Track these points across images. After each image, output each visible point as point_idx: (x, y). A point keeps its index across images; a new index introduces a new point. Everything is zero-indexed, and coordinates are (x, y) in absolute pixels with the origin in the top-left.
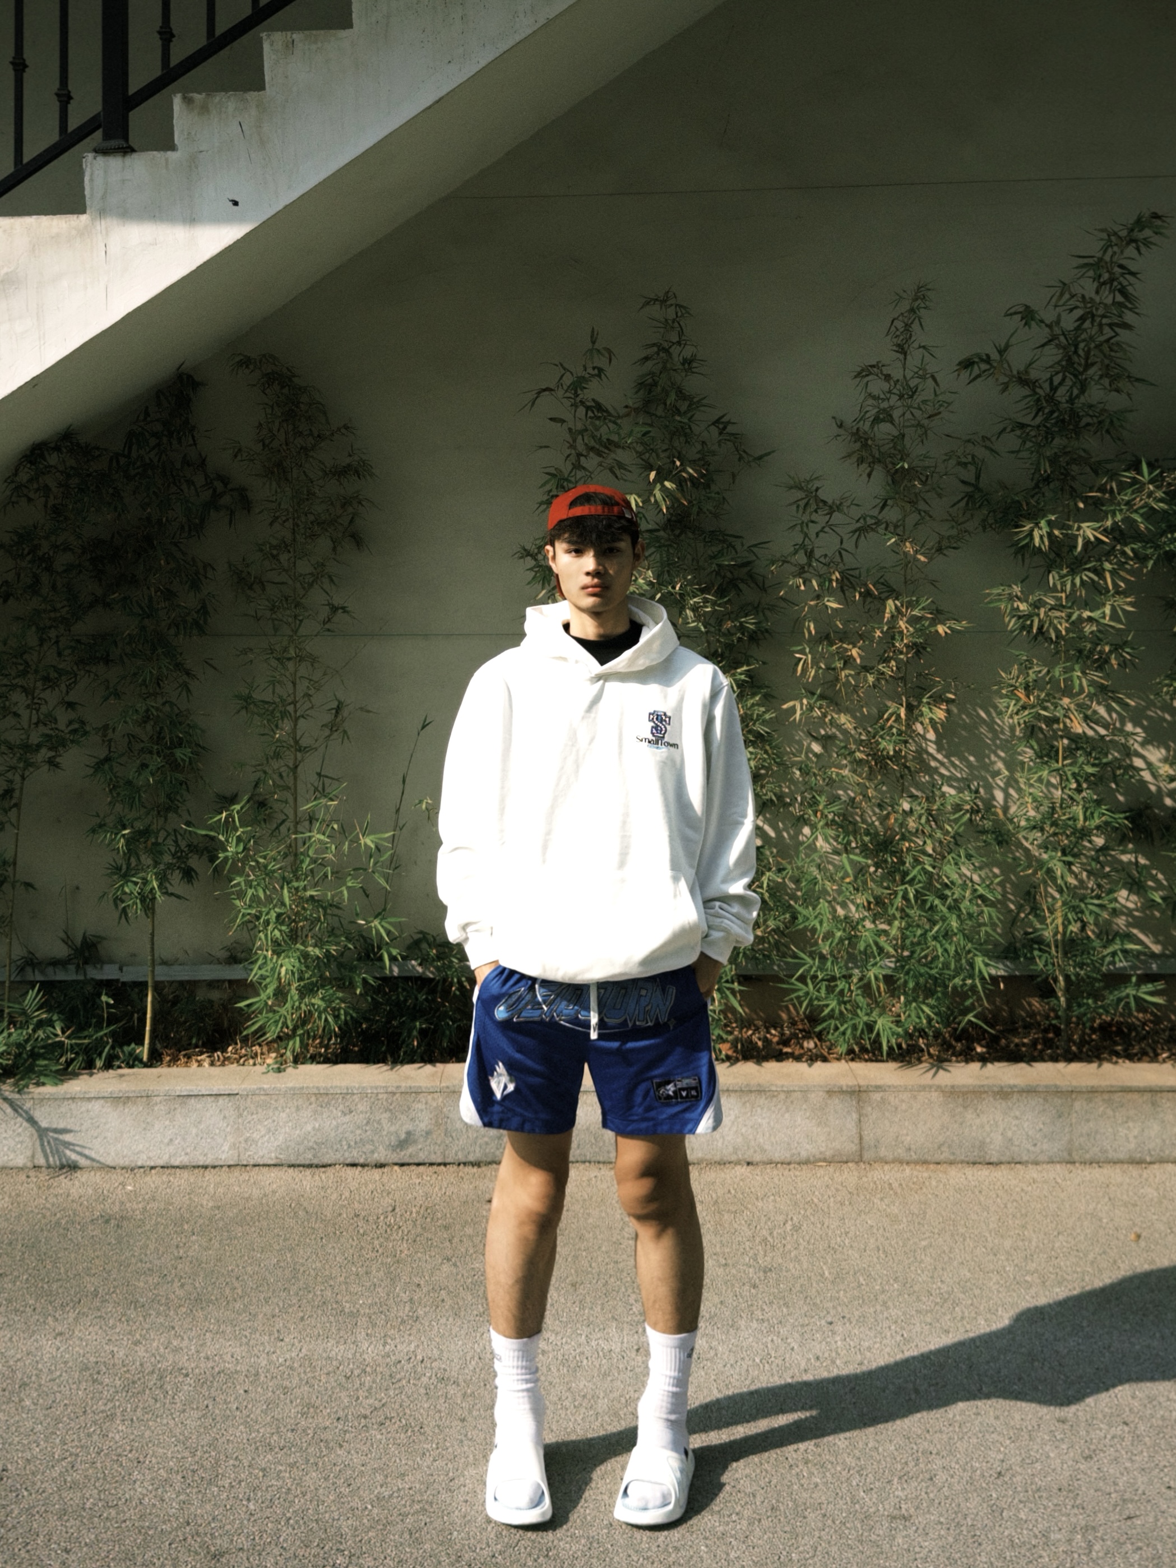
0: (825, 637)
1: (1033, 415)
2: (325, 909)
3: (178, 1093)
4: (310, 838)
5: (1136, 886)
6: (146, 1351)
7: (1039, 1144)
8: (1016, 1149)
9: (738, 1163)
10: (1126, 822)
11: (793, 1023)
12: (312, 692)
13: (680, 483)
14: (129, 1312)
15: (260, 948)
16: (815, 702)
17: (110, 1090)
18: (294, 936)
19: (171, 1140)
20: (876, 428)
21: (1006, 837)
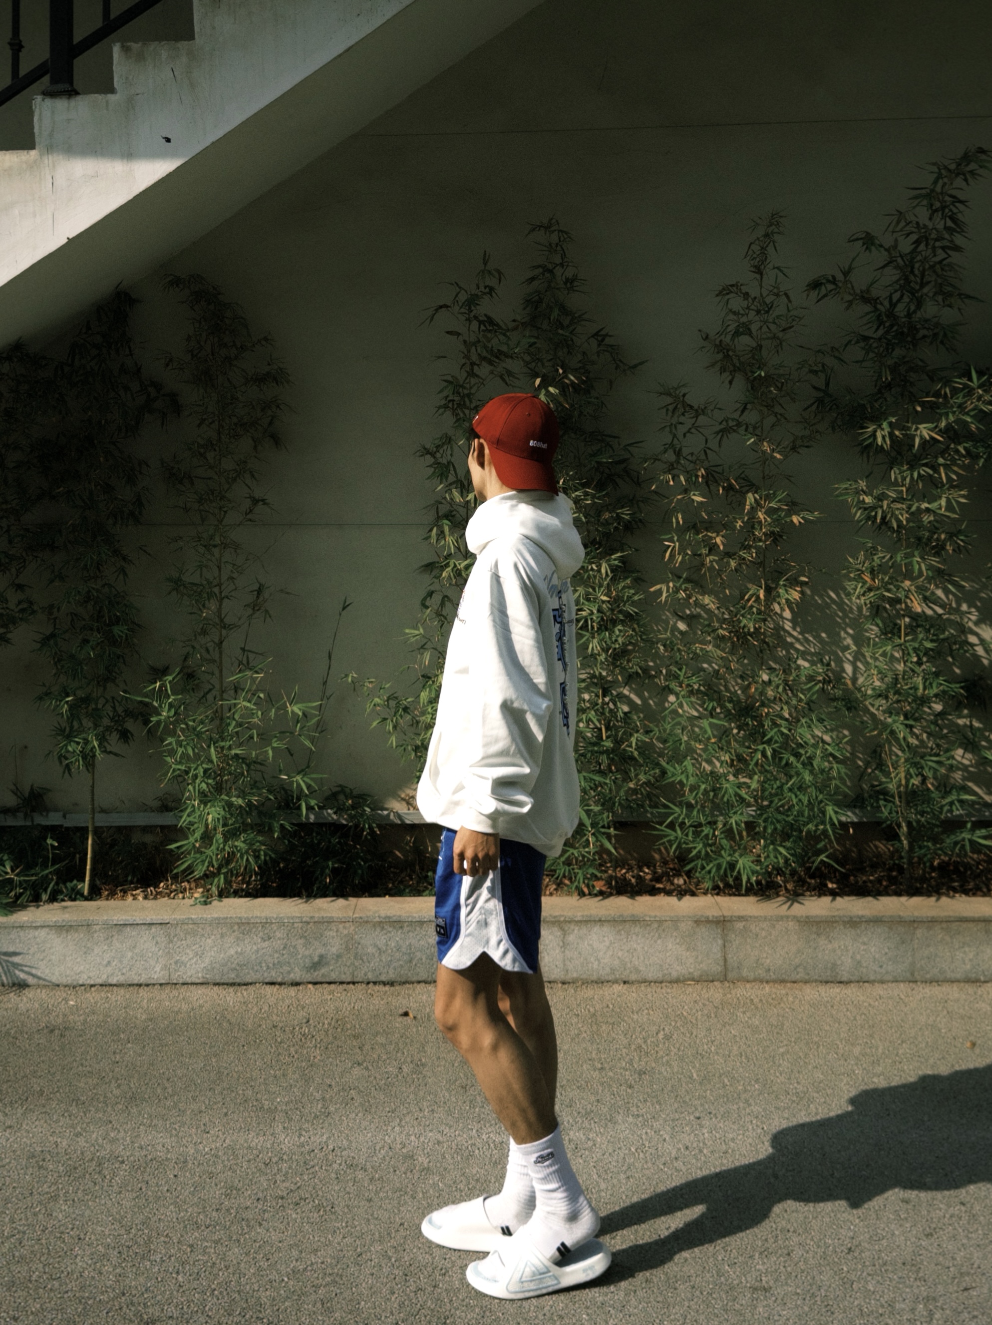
0: (693, 526)
1: (875, 327)
2: (248, 765)
3: (115, 922)
4: (235, 705)
5: (970, 745)
6: (87, 1142)
7: (885, 966)
8: (864, 970)
9: (616, 982)
10: (962, 691)
11: (665, 863)
12: (235, 575)
13: (563, 389)
14: (71, 1109)
15: (189, 799)
16: (681, 586)
17: (54, 919)
18: (219, 788)
19: (109, 962)
20: (736, 340)
21: (854, 704)
